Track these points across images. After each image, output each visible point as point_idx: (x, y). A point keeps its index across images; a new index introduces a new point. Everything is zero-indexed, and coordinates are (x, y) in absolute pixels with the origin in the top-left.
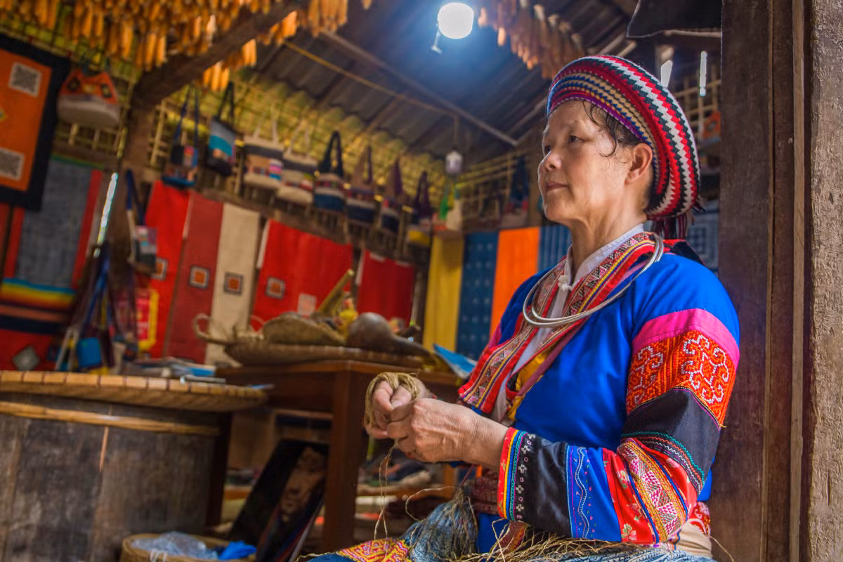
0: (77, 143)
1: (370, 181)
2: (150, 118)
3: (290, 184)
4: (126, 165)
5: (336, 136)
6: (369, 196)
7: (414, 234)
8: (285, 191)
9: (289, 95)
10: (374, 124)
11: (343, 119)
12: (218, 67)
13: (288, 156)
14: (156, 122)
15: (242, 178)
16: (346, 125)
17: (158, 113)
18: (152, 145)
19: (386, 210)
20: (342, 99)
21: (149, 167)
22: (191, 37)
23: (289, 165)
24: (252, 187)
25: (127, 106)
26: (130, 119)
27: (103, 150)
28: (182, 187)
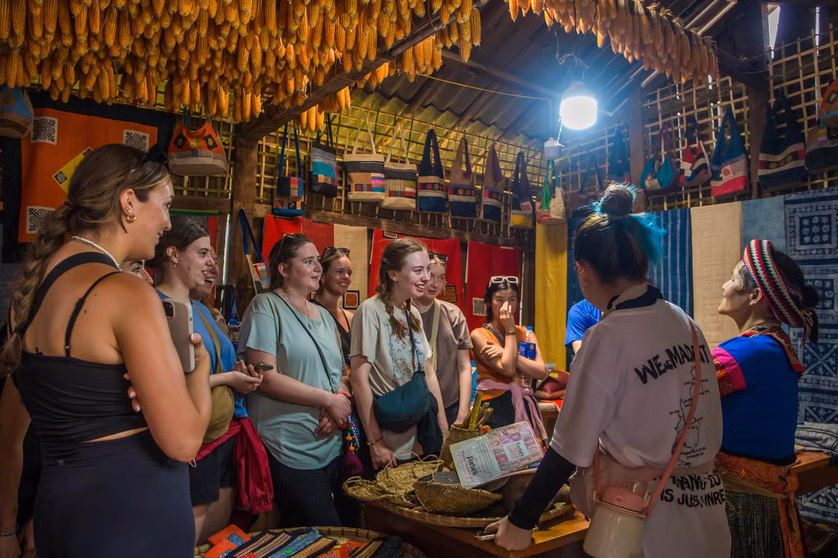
0: (191, 193)
1: (468, 174)
2: (254, 155)
3: (392, 194)
4: (238, 205)
5: (431, 135)
6: (469, 190)
7: (516, 219)
8: (389, 201)
9: (382, 104)
10: (468, 117)
11: (436, 117)
12: (314, 109)
13: (388, 165)
14: (260, 157)
15: (346, 196)
16: (440, 123)
17: (260, 147)
18: (259, 180)
19: (487, 201)
20: (434, 98)
21: (258, 202)
22: (286, 92)
23: (390, 175)
24: (357, 202)
25: (231, 148)
26: (236, 159)
27: (216, 194)
28: (292, 217)
